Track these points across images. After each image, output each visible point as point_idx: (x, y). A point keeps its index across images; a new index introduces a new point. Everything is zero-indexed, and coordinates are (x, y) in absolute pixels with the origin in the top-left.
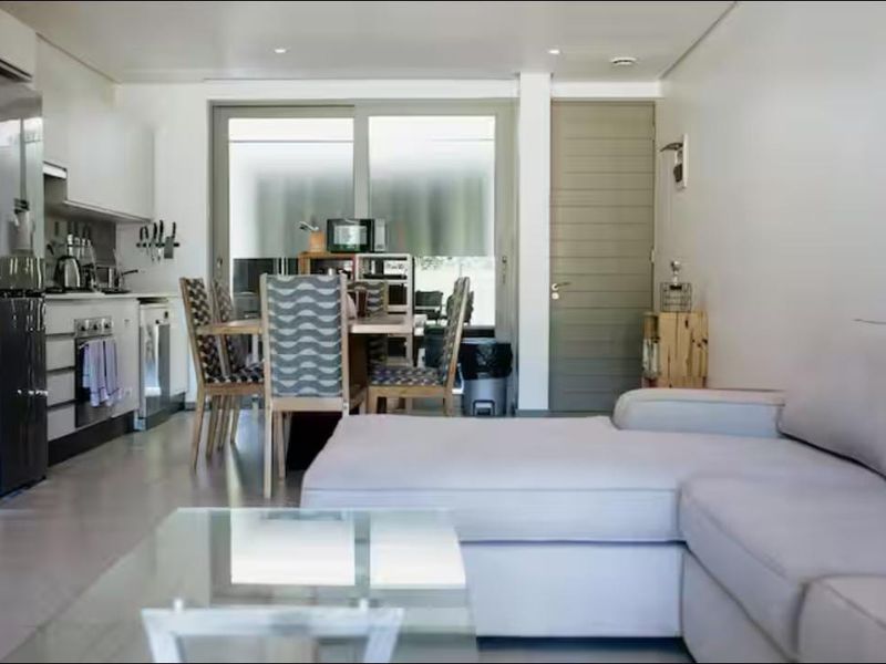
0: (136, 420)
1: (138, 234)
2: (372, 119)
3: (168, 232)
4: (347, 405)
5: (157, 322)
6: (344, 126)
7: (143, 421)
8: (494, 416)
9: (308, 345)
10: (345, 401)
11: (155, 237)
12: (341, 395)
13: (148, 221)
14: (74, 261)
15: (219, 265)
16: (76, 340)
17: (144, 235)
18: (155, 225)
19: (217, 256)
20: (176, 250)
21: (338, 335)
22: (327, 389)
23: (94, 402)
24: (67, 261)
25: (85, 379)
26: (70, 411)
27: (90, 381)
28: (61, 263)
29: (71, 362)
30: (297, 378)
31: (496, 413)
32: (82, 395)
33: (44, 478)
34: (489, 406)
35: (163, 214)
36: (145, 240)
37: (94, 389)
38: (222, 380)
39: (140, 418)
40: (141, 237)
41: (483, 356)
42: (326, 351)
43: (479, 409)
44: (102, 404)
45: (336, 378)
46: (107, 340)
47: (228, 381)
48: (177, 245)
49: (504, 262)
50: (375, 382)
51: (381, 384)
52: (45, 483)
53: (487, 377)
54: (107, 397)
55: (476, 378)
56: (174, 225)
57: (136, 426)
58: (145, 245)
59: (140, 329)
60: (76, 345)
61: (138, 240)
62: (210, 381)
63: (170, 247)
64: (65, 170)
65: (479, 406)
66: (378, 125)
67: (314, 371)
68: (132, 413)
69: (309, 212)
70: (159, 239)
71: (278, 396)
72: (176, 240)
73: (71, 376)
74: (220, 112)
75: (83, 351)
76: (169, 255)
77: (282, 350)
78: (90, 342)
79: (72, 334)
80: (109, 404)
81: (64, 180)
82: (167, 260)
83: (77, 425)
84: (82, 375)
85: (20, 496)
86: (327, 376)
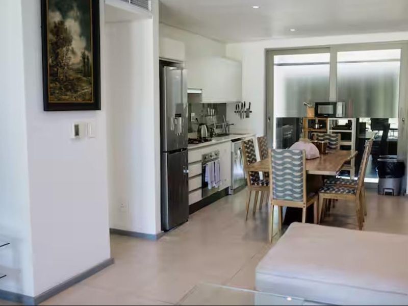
0: (230, 190)
1: (235, 107)
2: (339, 53)
3: (247, 107)
4: (305, 205)
5: (240, 149)
6: (326, 57)
7: (232, 191)
8: (393, 195)
9: (289, 179)
10: (304, 204)
11: (242, 109)
12: (302, 201)
13: (240, 102)
14: (205, 126)
15: (268, 121)
16: (202, 163)
17: (238, 108)
18: (242, 104)
19: (268, 116)
20: (250, 114)
21: (302, 175)
22: (297, 198)
23: (210, 187)
24: (202, 126)
25: (206, 178)
26: (200, 191)
27: (207, 179)
28: (200, 127)
29: (200, 172)
30: (284, 192)
31: (395, 194)
32: (205, 184)
33: (187, 221)
34: (391, 191)
35: (245, 99)
36: (238, 110)
37: (209, 182)
38: (258, 184)
39: (231, 190)
40: (236, 109)
41: (388, 167)
42: (296, 182)
43: (386, 192)
44: (213, 188)
45: (300, 194)
46: (215, 161)
47: (260, 185)
48: (251, 112)
49: (403, 121)
50: (323, 191)
51: (325, 192)
52: (187, 223)
53: (390, 178)
54: (215, 185)
55: (385, 178)
56: (250, 103)
57: (230, 193)
58: (238, 112)
59: (232, 153)
60: (202, 164)
61: (235, 110)
62: (253, 184)
63: (248, 113)
64: (201, 90)
65: (386, 190)
66: (342, 56)
67: (291, 190)
68: (228, 187)
69: (309, 98)
70: (243, 110)
71: (276, 199)
72: (251, 110)
73: (200, 178)
74: (270, 54)
75: (205, 167)
76: (247, 116)
77: (277, 180)
78: (208, 163)
79: (201, 161)
80: (216, 187)
81: (200, 94)
82: (247, 118)
83: (202, 197)
84: (205, 177)
85: (177, 230)
86: (296, 193)
